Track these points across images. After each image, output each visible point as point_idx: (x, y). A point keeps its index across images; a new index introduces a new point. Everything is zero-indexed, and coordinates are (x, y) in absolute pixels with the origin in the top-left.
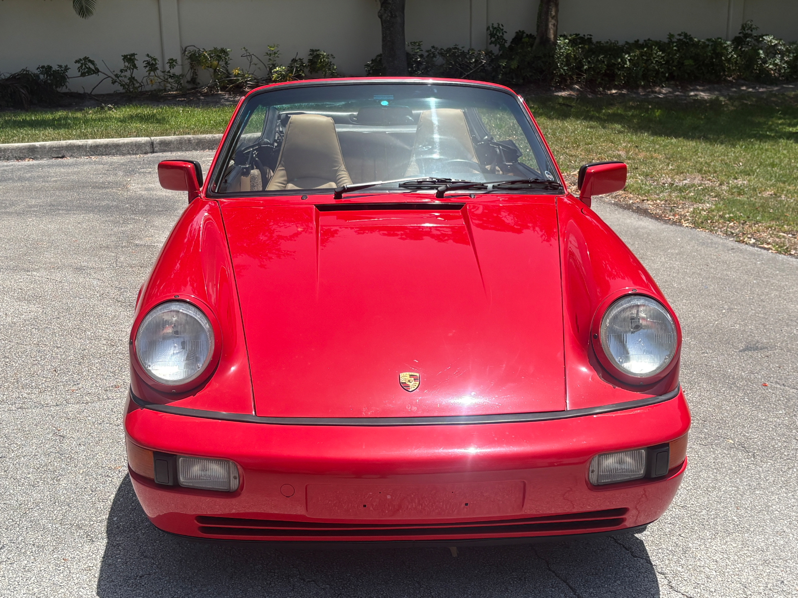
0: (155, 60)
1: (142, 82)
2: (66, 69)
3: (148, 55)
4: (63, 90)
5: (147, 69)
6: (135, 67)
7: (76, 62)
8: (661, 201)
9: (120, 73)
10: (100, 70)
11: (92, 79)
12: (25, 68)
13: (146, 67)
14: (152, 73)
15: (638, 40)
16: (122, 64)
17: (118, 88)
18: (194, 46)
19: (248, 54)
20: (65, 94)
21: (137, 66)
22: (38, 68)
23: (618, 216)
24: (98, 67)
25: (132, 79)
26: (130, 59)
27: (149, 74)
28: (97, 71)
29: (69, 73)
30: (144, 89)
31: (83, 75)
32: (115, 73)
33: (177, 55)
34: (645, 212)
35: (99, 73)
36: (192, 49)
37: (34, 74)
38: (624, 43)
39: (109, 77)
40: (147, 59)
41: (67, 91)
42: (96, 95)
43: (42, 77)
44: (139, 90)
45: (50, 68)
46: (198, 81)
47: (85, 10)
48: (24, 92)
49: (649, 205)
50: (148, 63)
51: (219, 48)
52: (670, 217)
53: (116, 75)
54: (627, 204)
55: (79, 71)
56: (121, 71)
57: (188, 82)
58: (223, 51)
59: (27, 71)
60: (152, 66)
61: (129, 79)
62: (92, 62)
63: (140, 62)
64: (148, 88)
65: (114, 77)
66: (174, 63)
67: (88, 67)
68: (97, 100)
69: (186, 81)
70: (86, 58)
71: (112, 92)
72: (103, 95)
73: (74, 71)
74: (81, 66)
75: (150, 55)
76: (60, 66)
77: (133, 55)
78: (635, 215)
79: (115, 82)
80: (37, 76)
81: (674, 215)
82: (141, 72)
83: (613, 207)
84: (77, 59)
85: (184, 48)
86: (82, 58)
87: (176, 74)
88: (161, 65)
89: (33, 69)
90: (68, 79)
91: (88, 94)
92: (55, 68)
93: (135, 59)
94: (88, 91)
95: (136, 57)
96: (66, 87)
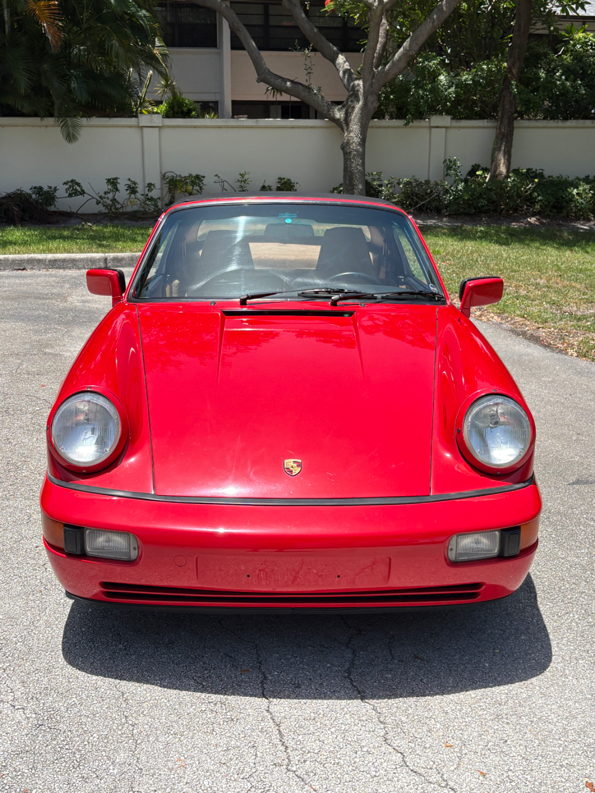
0: (135, 183)
1: (124, 203)
2: (55, 189)
3: (129, 180)
4: (52, 208)
5: (128, 192)
6: (117, 190)
7: (65, 183)
8: (555, 329)
9: (103, 195)
10: (86, 191)
11: (79, 199)
12: (19, 188)
13: (127, 190)
14: (133, 196)
15: (589, 176)
16: (106, 187)
17: (101, 208)
18: (173, 172)
19: (221, 180)
20: (55, 212)
21: (119, 188)
22: (31, 189)
23: (509, 342)
24: (83, 188)
25: (114, 200)
26: (113, 182)
27: (130, 196)
28: (83, 193)
29: (57, 194)
30: (125, 210)
31: (70, 195)
32: (100, 195)
33: (157, 181)
34: (535, 339)
35: (85, 195)
36: (170, 174)
37: (27, 194)
38: (574, 178)
39: (93, 198)
40: (129, 183)
41: (55, 209)
42: (80, 214)
43: (34, 196)
44: (121, 210)
45: (41, 188)
47: (71, 136)
48: (16, 209)
49: (542, 333)
50: (129, 186)
51: (194, 175)
52: (558, 345)
53: (101, 197)
54: (522, 331)
55: (67, 192)
56: (105, 193)
57: (166, 204)
58: (197, 177)
59: (21, 191)
60: (132, 190)
61: (111, 201)
62: (78, 184)
63: (122, 186)
64: (129, 209)
65: (98, 199)
66: (152, 187)
67: (75, 188)
68: (82, 218)
69: (164, 203)
70: (72, 181)
71: (96, 212)
72: (89, 214)
73: (61, 192)
74: (70, 188)
75: (131, 179)
76: (50, 187)
77: (116, 179)
78: (526, 342)
79: (100, 202)
80: (30, 196)
81: (563, 344)
82: (122, 195)
83: (508, 334)
84: (65, 181)
85: (163, 174)
86: (69, 180)
87: (154, 197)
88: (140, 189)
89: (27, 189)
90: (56, 199)
91: (74, 213)
92: (46, 188)
93: (117, 182)
94: (74, 210)
95: (118, 180)
96: (55, 206)
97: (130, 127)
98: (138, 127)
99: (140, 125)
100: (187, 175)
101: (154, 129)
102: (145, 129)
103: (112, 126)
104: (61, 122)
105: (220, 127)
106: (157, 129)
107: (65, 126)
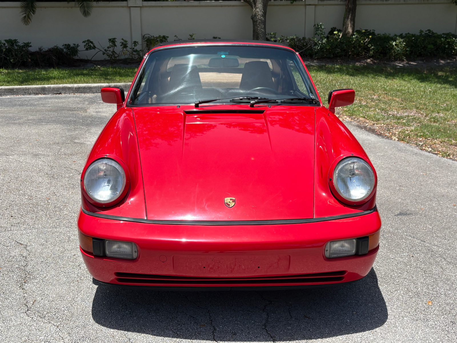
0: (126, 41)
1: (119, 54)
2: (78, 46)
3: (123, 39)
4: (76, 57)
5: (122, 46)
6: (115, 46)
7: (84, 42)
9: (107, 49)
10: (96, 47)
11: (92, 52)
12: (56, 45)
13: (121, 45)
14: (125, 49)
16: (108, 44)
17: (106, 57)
18: (149, 34)
19: (178, 39)
20: (78, 60)
21: (116, 45)
22: (63, 45)
24: (95, 45)
25: (113, 52)
26: (113, 41)
27: (123, 49)
28: (94, 47)
29: (79, 48)
30: (120, 58)
31: (87, 49)
32: (105, 49)
33: (139, 39)
34: (373, 131)
35: (96, 49)
36: (147, 36)
37: (61, 49)
38: (393, 35)
39: (101, 51)
40: (122, 41)
41: (78, 58)
42: (93, 61)
43: (65, 50)
44: (118, 58)
45: (69, 45)
47: (86, 13)
48: (54, 58)
49: (376, 127)
50: (123, 43)
51: (162, 35)
52: (387, 134)
53: (105, 50)
54: (364, 126)
55: (85, 47)
56: (108, 48)
58: (164, 37)
59: (57, 47)
60: (124, 45)
62: (92, 42)
63: (118, 43)
64: (123, 57)
65: (104, 51)
66: (137, 44)
67: (89, 45)
70: (88, 40)
71: (103, 59)
72: (99, 61)
73: (82, 47)
74: (86, 45)
75: (124, 39)
76: (75, 45)
77: (115, 39)
78: (367, 133)
79: (105, 53)
80: (63, 50)
82: (118, 49)
84: (84, 40)
85: (143, 35)
86: (86, 40)
87: (138, 50)
88: (129, 45)
89: (60, 46)
90: (78, 52)
91: (89, 60)
92: (72, 45)
93: (115, 41)
94: (89, 58)
95: (116, 40)
96: (78, 56)
97: (123, 7)
98: (128, 7)
99: (129, 6)
100: (158, 36)
101: (137, 8)
102: (132, 8)
103: (112, 7)
104: (80, 4)
105: (177, 7)
106: (139, 8)
107: (83, 7)
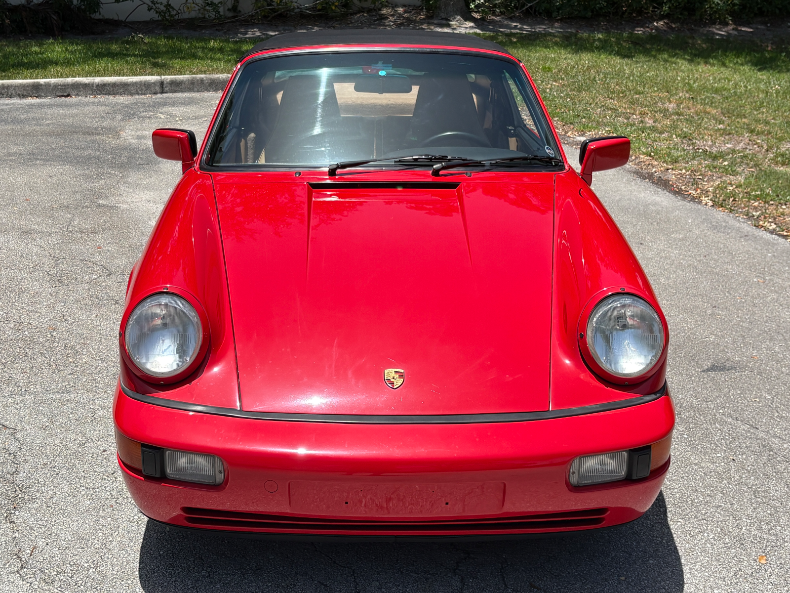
1: (179, 9)
4: (96, 16)
11: (127, 6)
17: (153, 15)
20: (100, 20)
25: (168, 6)
30: (181, 17)
31: (117, 1)
39: (144, 3)
41: (101, 17)
42: (130, 23)
44: (176, 17)
46: (239, 8)
48: (55, 18)
53: (152, 2)
57: (229, 10)
61: (165, 6)
64: (186, 16)
65: (150, 4)
68: (132, 28)
69: (227, 8)
71: (148, 19)
72: (140, 22)
79: (151, 9)
87: (214, 2)
90: (101, 5)
91: (122, 21)
94: (122, 18)
96: (100, 14)
